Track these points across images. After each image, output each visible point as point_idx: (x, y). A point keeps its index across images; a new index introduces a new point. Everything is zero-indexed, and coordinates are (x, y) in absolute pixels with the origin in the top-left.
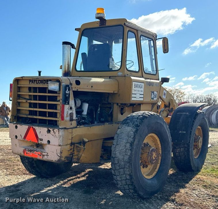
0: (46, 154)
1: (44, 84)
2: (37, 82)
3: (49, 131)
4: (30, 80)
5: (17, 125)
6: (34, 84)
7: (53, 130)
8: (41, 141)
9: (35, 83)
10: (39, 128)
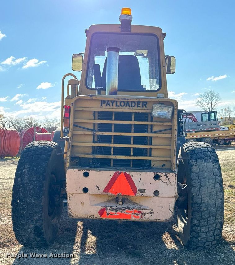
0: (149, 211)
1: (131, 108)
2: (118, 104)
3: (157, 177)
4: (102, 101)
5: (88, 171)
6: (111, 107)
7: (166, 175)
8: (143, 192)
9: (113, 106)
10: (139, 173)
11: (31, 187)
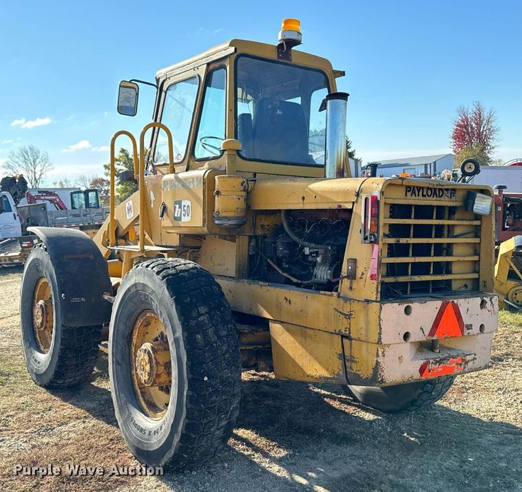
0: (472, 356)
1: (439, 199)
2: (425, 193)
3: (483, 305)
4: (407, 187)
5: (411, 305)
6: (417, 197)
7: (491, 300)
8: (470, 329)
9: (418, 195)
10: (467, 300)
11: (225, 348)
